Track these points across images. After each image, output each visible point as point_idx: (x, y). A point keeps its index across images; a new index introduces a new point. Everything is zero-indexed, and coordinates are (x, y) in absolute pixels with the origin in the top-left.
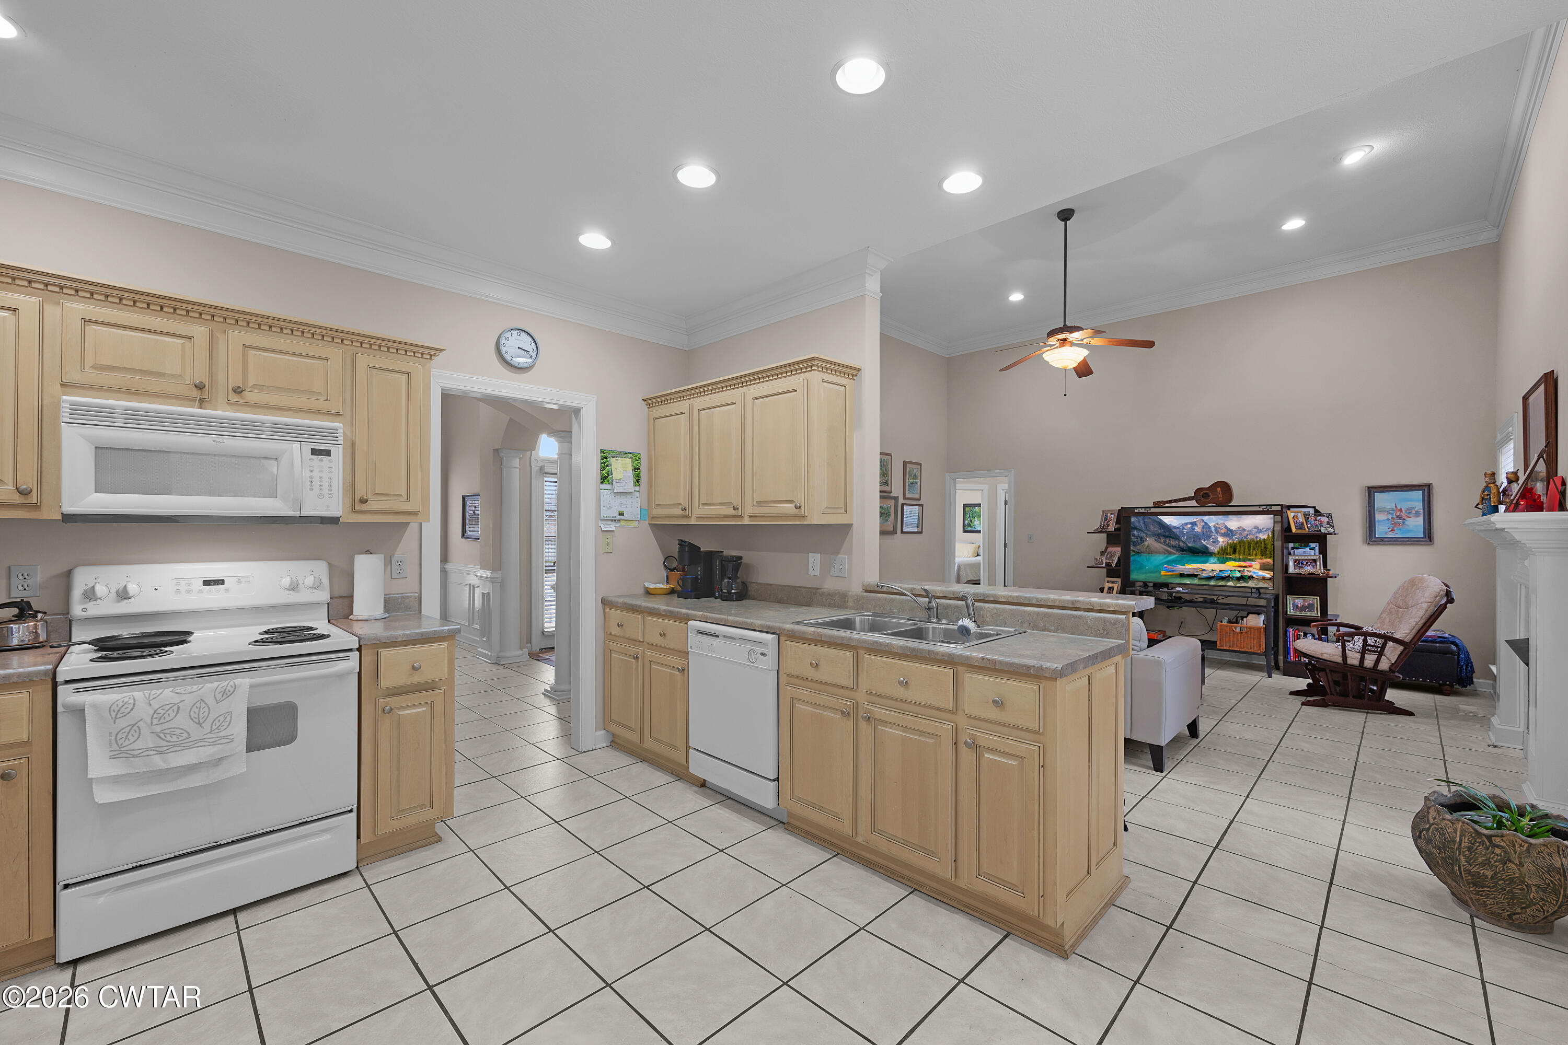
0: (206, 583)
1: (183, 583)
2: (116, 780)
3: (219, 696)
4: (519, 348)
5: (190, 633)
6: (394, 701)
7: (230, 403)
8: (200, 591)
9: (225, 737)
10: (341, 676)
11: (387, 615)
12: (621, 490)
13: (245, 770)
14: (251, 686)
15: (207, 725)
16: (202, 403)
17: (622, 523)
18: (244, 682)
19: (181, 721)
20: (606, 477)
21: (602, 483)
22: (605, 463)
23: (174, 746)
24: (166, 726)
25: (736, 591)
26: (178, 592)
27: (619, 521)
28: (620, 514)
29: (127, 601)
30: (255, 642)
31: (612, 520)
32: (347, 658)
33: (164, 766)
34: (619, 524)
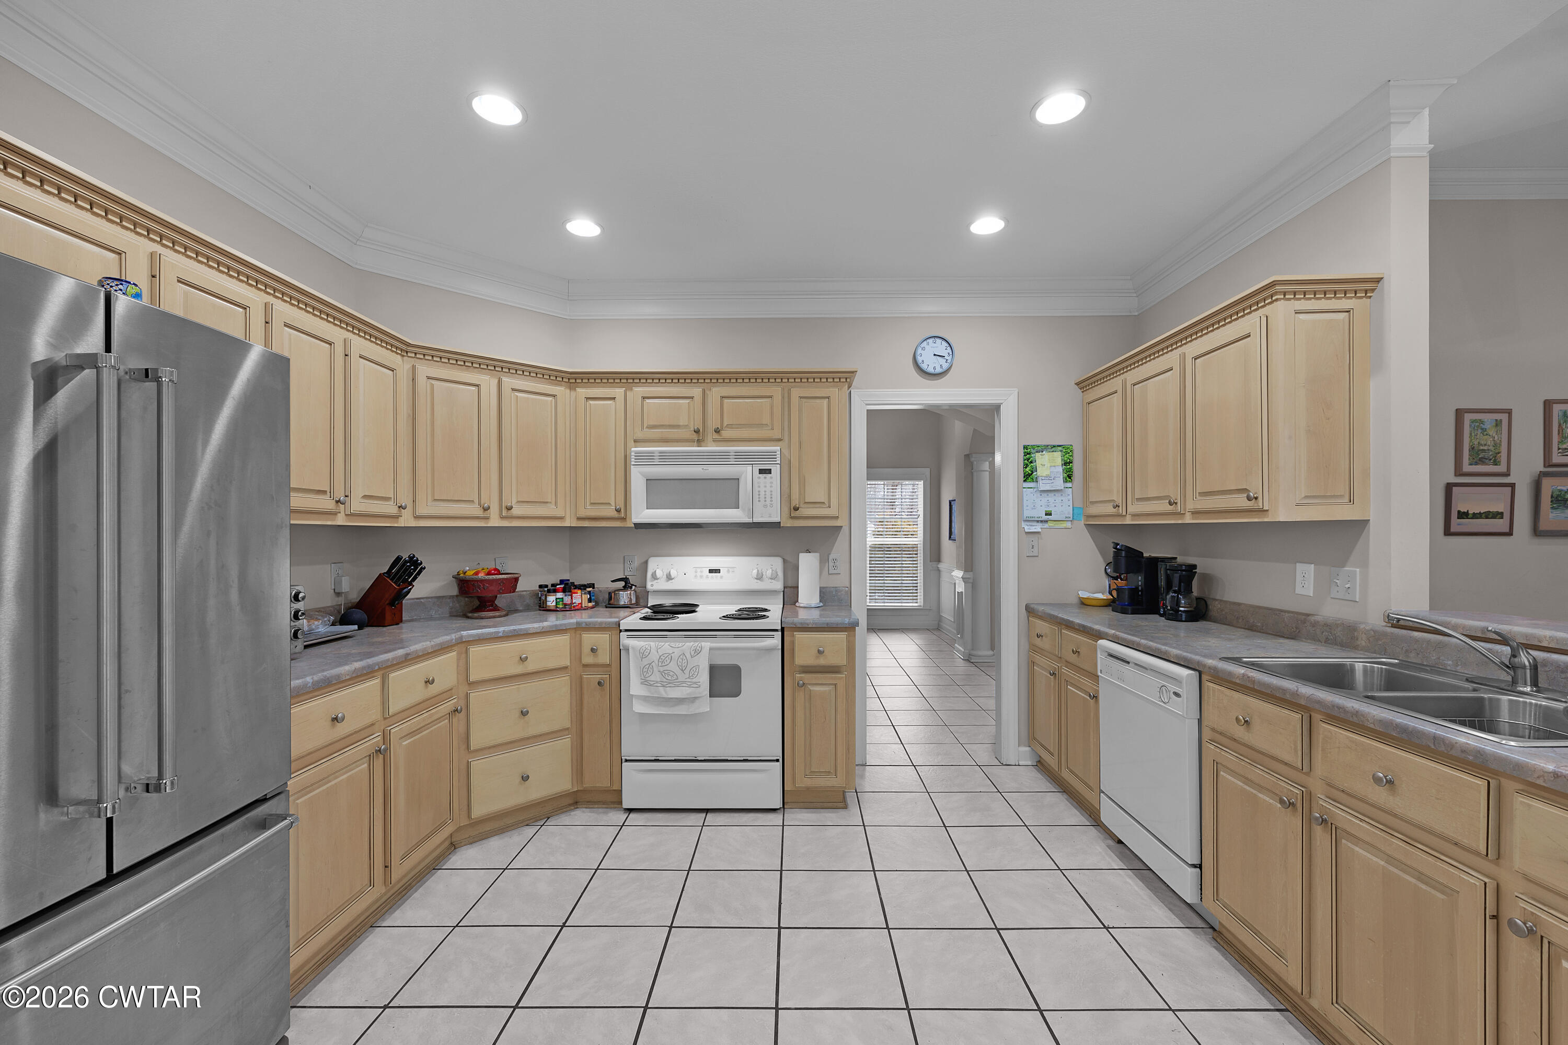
0: (711, 571)
1: (699, 570)
2: (645, 699)
3: (693, 653)
4: (935, 355)
5: (697, 606)
6: (807, 678)
7: (715, 440)
8: (707, 577)
9: (695, 683)
10: (770, 650)
11: (821, 604)
12: (1048, 488)
13: (709, 709)
14: (711, 649)
15: (687, 672)
16: (699, 442)
17: (1050, 524)
18: (707, 644)
19: (673, 666)
20: (1030, 475)
21: (1025, 481)
22: (1028, 460)
23: (670, 683)
24: (665, 668)
25: (1186, 609)
26: (696, 576)
27: (1046, 521)
28: (1046, 514)
29: (671, 581)
30: (724, 617)
31: (1038, 521)
32: (772, 637)
33: (665, 696)
34: (1046, 526)
